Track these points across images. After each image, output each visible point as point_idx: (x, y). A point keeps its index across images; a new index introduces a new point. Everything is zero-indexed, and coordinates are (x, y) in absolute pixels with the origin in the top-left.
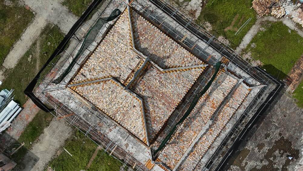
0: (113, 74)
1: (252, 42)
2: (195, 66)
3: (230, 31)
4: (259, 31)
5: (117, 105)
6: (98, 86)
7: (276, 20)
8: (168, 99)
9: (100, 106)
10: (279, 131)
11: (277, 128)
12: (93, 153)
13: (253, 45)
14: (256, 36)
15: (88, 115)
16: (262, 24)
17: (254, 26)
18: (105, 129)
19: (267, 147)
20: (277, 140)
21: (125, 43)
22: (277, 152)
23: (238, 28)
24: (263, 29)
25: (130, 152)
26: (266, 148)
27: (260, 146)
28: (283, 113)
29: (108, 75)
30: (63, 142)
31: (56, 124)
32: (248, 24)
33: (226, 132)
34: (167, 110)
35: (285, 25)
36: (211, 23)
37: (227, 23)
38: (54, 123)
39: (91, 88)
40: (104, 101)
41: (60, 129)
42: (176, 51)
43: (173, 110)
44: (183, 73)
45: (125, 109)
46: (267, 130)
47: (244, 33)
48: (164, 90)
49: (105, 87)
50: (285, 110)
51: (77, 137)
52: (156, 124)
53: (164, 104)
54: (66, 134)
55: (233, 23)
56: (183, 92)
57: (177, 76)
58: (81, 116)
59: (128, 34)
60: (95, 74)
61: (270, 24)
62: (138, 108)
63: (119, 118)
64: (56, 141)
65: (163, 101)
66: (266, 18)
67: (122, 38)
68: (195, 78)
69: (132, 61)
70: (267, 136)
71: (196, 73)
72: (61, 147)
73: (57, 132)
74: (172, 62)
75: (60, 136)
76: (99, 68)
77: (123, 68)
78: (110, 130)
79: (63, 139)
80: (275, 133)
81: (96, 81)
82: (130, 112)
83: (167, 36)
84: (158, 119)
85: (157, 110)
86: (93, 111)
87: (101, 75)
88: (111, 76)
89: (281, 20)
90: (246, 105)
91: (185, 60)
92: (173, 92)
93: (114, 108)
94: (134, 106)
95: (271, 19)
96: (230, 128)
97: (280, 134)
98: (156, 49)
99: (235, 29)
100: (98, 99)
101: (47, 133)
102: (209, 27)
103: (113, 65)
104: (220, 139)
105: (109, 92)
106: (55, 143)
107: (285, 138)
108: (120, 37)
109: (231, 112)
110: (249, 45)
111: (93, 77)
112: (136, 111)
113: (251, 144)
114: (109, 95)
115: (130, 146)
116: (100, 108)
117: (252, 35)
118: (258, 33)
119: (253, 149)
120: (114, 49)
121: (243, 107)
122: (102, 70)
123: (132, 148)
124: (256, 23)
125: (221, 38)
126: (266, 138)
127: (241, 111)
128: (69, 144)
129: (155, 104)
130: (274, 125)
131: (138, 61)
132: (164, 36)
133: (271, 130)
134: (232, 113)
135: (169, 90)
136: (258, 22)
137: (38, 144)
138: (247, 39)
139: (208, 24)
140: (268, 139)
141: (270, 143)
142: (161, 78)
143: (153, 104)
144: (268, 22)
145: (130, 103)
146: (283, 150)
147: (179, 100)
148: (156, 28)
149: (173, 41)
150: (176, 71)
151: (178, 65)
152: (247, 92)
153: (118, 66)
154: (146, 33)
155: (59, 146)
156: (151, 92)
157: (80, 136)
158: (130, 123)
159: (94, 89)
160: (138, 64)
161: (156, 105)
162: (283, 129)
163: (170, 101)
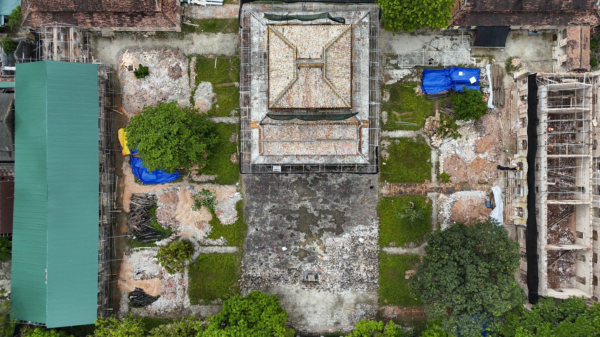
0: (299, 48)
1: (399, 139)
2: (344, 100)
3: (395, 115)
4: (411, 138)
5: (280, 66)
6: (284, 45)
7: (430, 145)
8: (309, 97)
9: (272, 56)
10: (347, 207)
11: (348, 203)
12: (229, 82)
13: (397, 141)
14: (406, 138)
15: (256, 55)
16: (419, 136)
17: (412, 132)
18: (255, 74)
19: (329, 207)
20: (339, 210)
21: (324, 41)
22: (331, 216)
23: (402, 121)
24: (415, 140)
25: (253, 105)
26: (327, 207)
27: (325, 201)
28: (362, 200)
29: (296, 45)
30: (220, 53)
31: (229, 39)
32: (410, 126)
33: (316, 161)
34: (301, 103)
35: (431, 154)
36: (391, 98)
37: (400, 109)
38: (229, 37)
39: (278, 42)
40: (277, 56)
41: (228, 44)
42: (344, 79)
43: (304, 107)
44: (333, 94)
45: (282, 74)
46: (341, 198)
47: (401, 128)
48: (313, 90)
49: (286, 49)
50: (366, 200)
51: (232, 61)
52: (287, 102)
53: (304, 97)
54: (228, 52)
55: (403, 114)
56: (321, 104)
57: (328, 92)
58: (252, 51)
59: (331, 39)
60: (289, 37)
61: (422, 142)
62: (288, 81)
63: (272, 74)
64: (217, 48)
65: (305, 95)
66: (425, 136)
67: (326, 37)
68: (336, 106)
69: (316, 53)
70: (337, 201)
71: (339, 103)
72: (215, 55)
73: (225, 44)
74: (335, 81)
75: (223, 48)
76: (295, 36)
77: (307, 52)
78: (258, 79)
79: (222, 52)
80: (343, 205)
81: (286, 41)
82: (282, 79)
83: (350, 66)
84: (291, 101)
85: (296, 95)
86: (263, 56)
87: (292, 41)
88: (297, 48)
89: (433, 148)
90: (346, 161)
91: (343, 89)
92: (316, 97)
93: (277, 66)
94: (288, 78)
95: (428, 140)
96: (322, 162)
97: (345, 210)
98: (336, 65)
99: (400, 119)
100: (275, 51)
101: (218, 37)
102: (387, 98)
103: (304, 44)
104: (308, 160)
105: (285, 54)
106: (215, 48)
107: (345, 215)
108: (326, 35)
109: (332, 151)
110: (395, 139)
111: (287, 37)
112: (285, 81)
113: (322, 194)
114: (283, 56)
115: (257, 101)
116: (270, 57)
117: (404, 135)
118: (409, 138)
119: (319, 198)
120: (315, 37)
121: (343, 160)
122: (296, 39)
123: (257, 103)
124: (417, 132)
125: (385, 114)
126: (334, 201)
127: (339, 161)
128: (222, 59)
129: (299, 90)
130: (349, 200)
131: (319, 57)
132: (349, 64)
133: (343, 200)
134: (332, 153)
135: (315, 93)
136: (418, 132)
137: (205, 36)
138: (399, 134)
139: (388, 96)
140: (335, 203)
141: (333, 206)
142: (319, 81)
143: (298, 89)
144: (424, 139)
145: (288, 74)
146: (335, 220)
147: (313, 106)
148: (350, 54)
149: (350, 72)
150: (331, 88)
151: (336, 87)
152: (355, 153)
153: (306, 47)
154: (341, 49)
155: (215, 53)
156: (305, 81)
157: (234, 63)
158: (275, 84)
159: (280, 43)
160: (316, 59)
161: (300, 92)
162: (351, 208)
163: (309, 100)
